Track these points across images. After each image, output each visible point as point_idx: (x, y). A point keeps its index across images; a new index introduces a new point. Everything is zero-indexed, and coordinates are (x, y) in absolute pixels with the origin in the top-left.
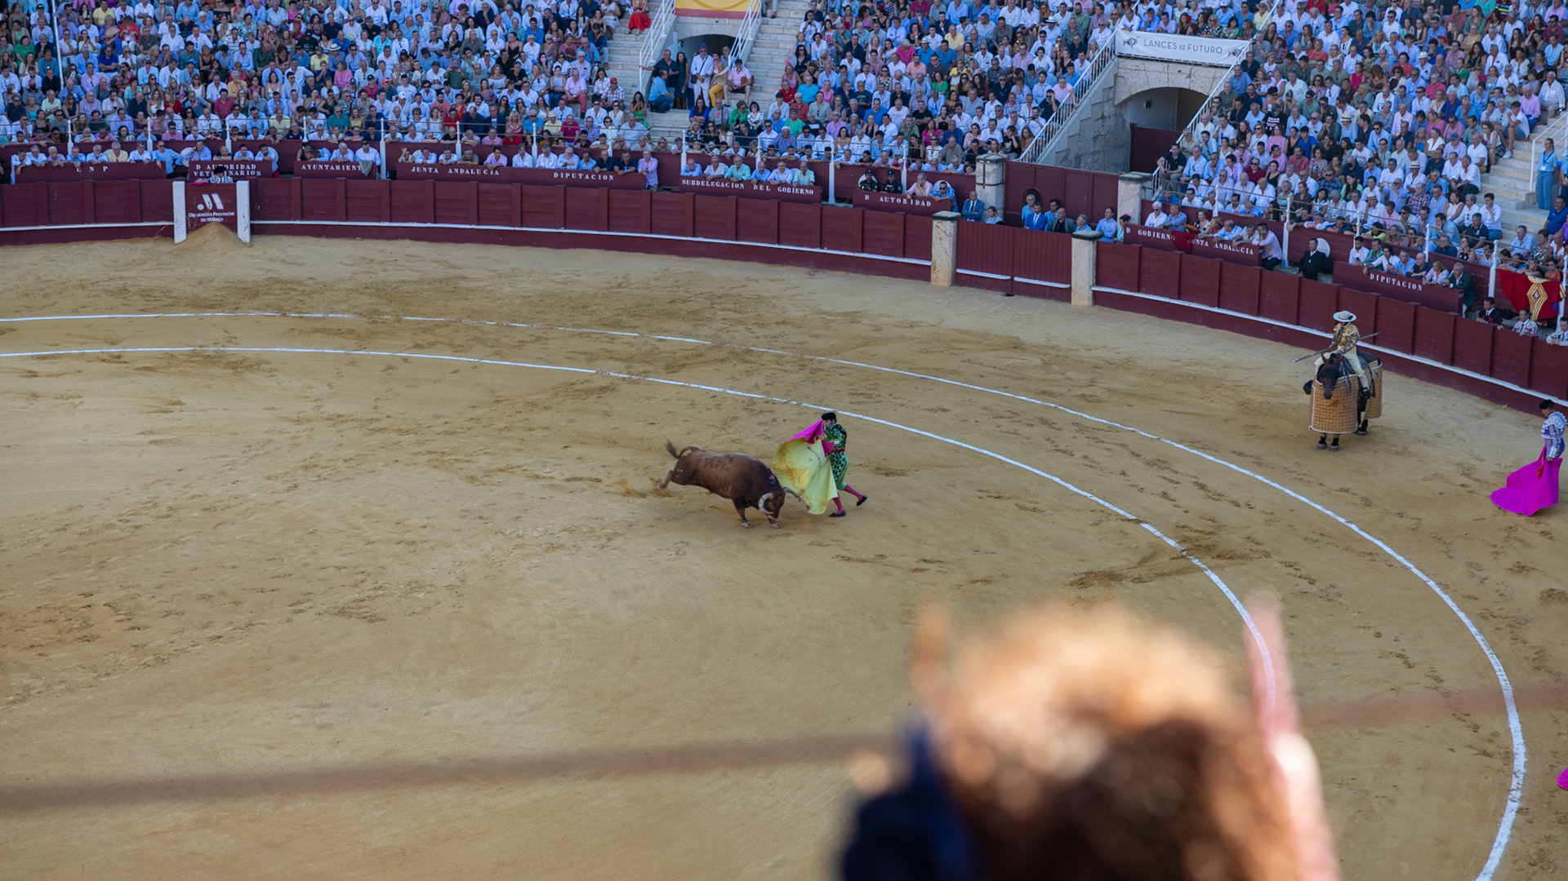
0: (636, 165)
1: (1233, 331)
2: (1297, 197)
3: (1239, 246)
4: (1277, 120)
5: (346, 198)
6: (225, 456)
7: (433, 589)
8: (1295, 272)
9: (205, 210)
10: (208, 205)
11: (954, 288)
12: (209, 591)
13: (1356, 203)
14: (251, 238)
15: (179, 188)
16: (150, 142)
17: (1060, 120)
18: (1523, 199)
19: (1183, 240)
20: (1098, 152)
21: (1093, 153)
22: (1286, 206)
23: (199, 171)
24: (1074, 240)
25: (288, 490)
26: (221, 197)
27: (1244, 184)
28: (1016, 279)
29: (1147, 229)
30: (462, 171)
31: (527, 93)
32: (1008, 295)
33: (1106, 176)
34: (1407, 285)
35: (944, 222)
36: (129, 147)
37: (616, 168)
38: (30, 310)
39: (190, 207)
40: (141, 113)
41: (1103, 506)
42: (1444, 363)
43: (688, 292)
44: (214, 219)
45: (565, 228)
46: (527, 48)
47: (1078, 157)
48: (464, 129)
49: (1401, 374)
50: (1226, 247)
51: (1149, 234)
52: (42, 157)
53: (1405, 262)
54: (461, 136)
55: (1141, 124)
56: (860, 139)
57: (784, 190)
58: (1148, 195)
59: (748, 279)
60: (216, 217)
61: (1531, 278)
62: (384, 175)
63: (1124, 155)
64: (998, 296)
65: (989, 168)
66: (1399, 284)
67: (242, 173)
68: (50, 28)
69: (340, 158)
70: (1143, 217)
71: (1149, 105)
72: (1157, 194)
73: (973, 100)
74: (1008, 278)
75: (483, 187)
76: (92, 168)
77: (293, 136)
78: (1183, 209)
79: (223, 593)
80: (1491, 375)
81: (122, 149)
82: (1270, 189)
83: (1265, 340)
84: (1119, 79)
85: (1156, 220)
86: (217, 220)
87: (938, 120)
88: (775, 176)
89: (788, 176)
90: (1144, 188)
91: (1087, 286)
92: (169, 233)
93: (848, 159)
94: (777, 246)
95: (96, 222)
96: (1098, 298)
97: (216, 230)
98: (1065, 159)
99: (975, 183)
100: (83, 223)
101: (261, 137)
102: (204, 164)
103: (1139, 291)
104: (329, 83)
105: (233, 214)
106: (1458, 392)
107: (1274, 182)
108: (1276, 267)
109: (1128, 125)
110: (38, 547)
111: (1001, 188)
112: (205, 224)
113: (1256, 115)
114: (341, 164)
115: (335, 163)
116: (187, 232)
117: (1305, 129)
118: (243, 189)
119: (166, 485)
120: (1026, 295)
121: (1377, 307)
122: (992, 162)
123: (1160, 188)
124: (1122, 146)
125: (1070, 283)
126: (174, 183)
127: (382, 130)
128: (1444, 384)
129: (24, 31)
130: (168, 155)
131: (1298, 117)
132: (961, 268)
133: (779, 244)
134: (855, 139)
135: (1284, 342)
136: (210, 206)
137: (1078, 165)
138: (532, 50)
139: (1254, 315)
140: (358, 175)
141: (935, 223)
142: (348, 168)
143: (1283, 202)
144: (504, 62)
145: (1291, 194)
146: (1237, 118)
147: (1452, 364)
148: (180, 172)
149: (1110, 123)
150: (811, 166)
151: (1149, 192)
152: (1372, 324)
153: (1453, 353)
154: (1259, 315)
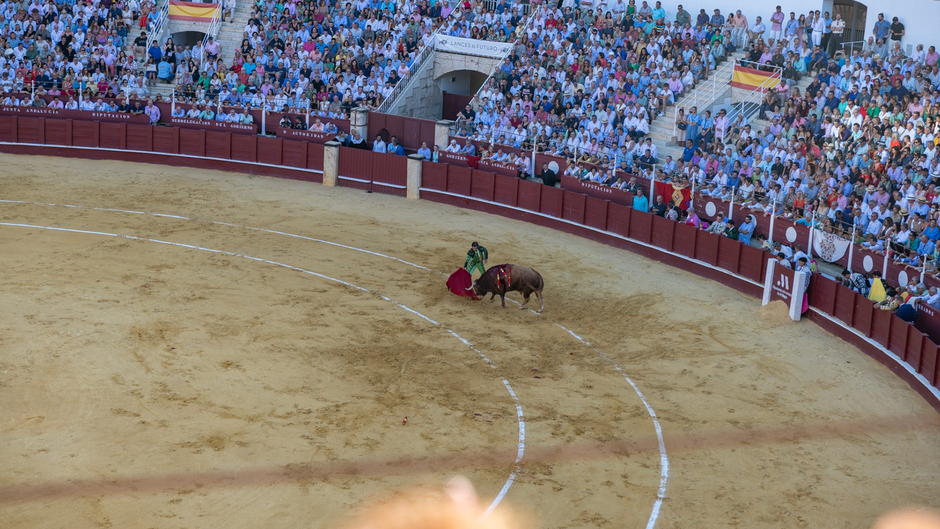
0: (144, 110)
1: (502, 216)
2: (540, 136)
3: (507, 165)
4: (529, 91)
7: (13, 368)
8: (540, 181)
11: (338, 187)
13: (574, 140)
17: (401, 88)
18: (670, 140)
19: (473, 161)
20: (423, 107)
21: (421, 108)
22: (534, 142)
24: (409, 161)
27: (509, 128)
28: (374, 182)
29: (452, 154)
30: (35, 111)
31: (76, 64)
32: (369, 192)
33: (428, 122)
34: (603, 190)
35: (331, 148)
37: (132, 111)
41: (425, 319)
42: (624, 236)
43: (175, 187)
45: (100, 147)
46: (76, 35)
47: (412, 110)
48: (37, 86)
49: (600, 242)
50: (498, 165)
51: (453, 157)
54: (35, 89)
55: (449, 92)
56: (282, 96)
57: (235, 126)
58: (453, 134)
59: (212, 180)
61: (674, 187)
63: (439, 110)
64: (363, 193)
65: (359, 116)
66: (598, 189)
71: (454, 80)
72: (458, 133)
73: (349, 75)
74: (369, 182)
75: (48, 121)
78: (473, 142)
80: (651, 243)
82: (524, 133)
83: (521, 222)
84: (436, 64)
87: (329, 86)
88: (228, 118)
89: (237, 118)
90: (450, 129)
91: (416, 187)
93: (273, 109)
94: (230, 160)
96: (422, 195)
98: (404, 111)
99: (350, 125)
103: (447, 191)
106: (632, 253)
107: (526, 128)
108: (528, 178)
109: (441, 92)
111: (366, 128)
113: (515, 87)
117: (545, 98)
120: (380, 192)
121: (586, 203)
122: (360, 112)
123: (460, 129)
124: (438, 104)
125: (406, 186)
128: (624, 248)
131: (541, 90)
132: (341, 175)
133: (231, 159)
134: (278, 96)
135: (531, 223)
137: (412, 115)
138: (80, 37)
139: (514, 206)
141: (326, 148)
143: (532, 139)
144: (63, 44)
145: (536, 135)
146: (505, 90)
147: (629, 236)
149: (431, 90)
150: (250, 112)
151: (453, 132)
152: (583, 212)
153: (629, 230)
154: (517, 206)
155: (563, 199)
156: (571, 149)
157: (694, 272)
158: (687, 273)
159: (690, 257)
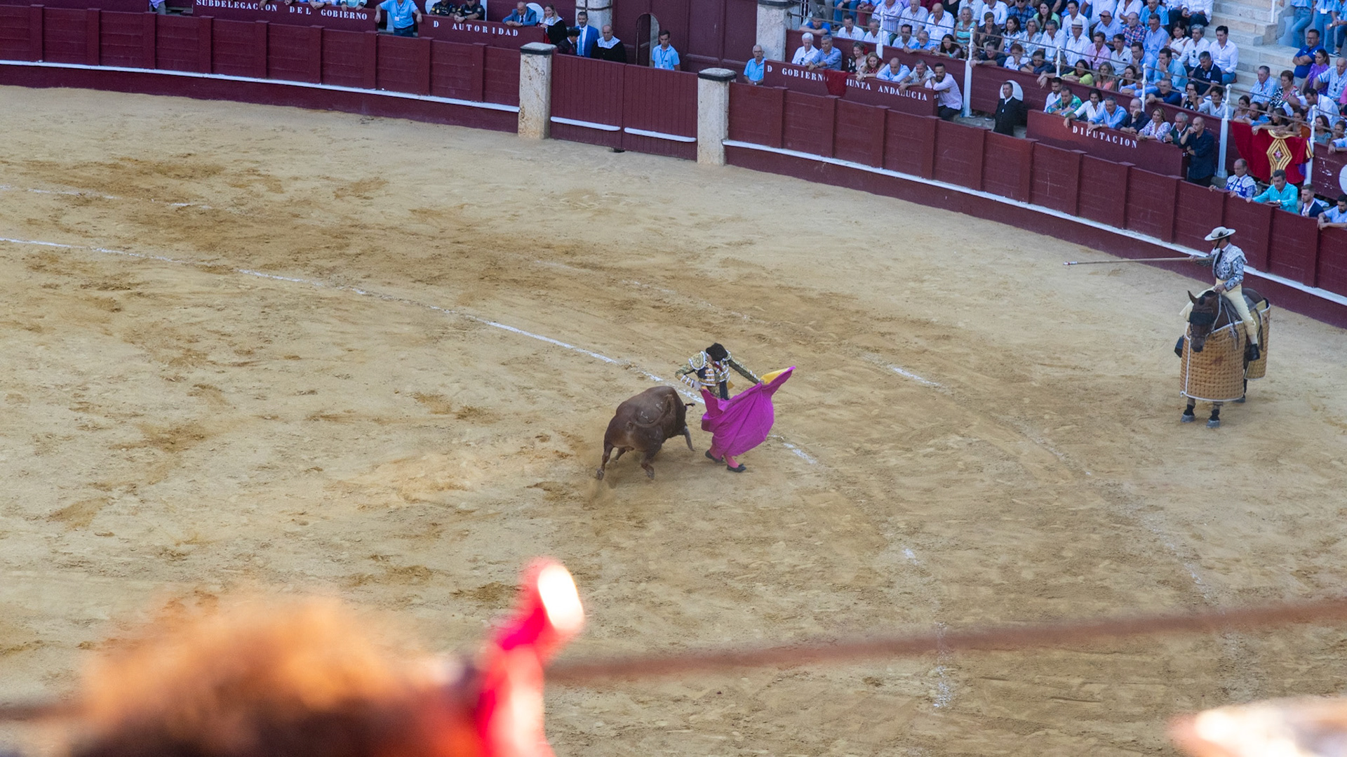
1: (902, 198)
2: (981, 30)
3: (908, 88)
11: (550, 141)
13: (1053, 37)
18: (1263, 33)
22: (969, 39)
24: (700, 81)
27: (915, 11)
28: (628, 130)
29: (794, 67)
32: (620, 151)
34: (1118, 140)
35: (535, 57)
42: (1164, 240)
43: (204, 145)
45: (44, 61)
49: (1111, 253)
50: (892, 91)
51: (796, 73)
53: (1112, 112)
57: (329, 13)
58: (795, 24)
59: (283, 128)
61: (1272, 133)
64: (604, 152)
66: (1108, 139)
70: (789, 52)
72: (806, 22)
74: (616, 128)
78: (838, 43)
82: (948, 18)
83: (942, 211)
85: (804, 55)
90: (789, 15)
91: (718, 140)
94: (319, 86)
96: (731, 156)
99: (575, 7)
103: (783, 147)
106: (1181, 276)
108: (956, 117)
111: (608, 14)
120: (639, 152)
121: (1081, 169)
123: (810, 15)
125: (696, 137)
132: (557, 116)
133: (323, 83)
135: (965, 213)
139: (928, 178)
141: (523, 57)
143: (965, 34)
145: (973, 24)
147: (1173, 241)
151: (796, 20)
152: (1075, 189)
153: (1175, 226)
154: (933, 178)
155: (1033, 162)
156: (1050, 54)
157: (1314, 316)
158: (1299, 317)
159: (1306, 284)
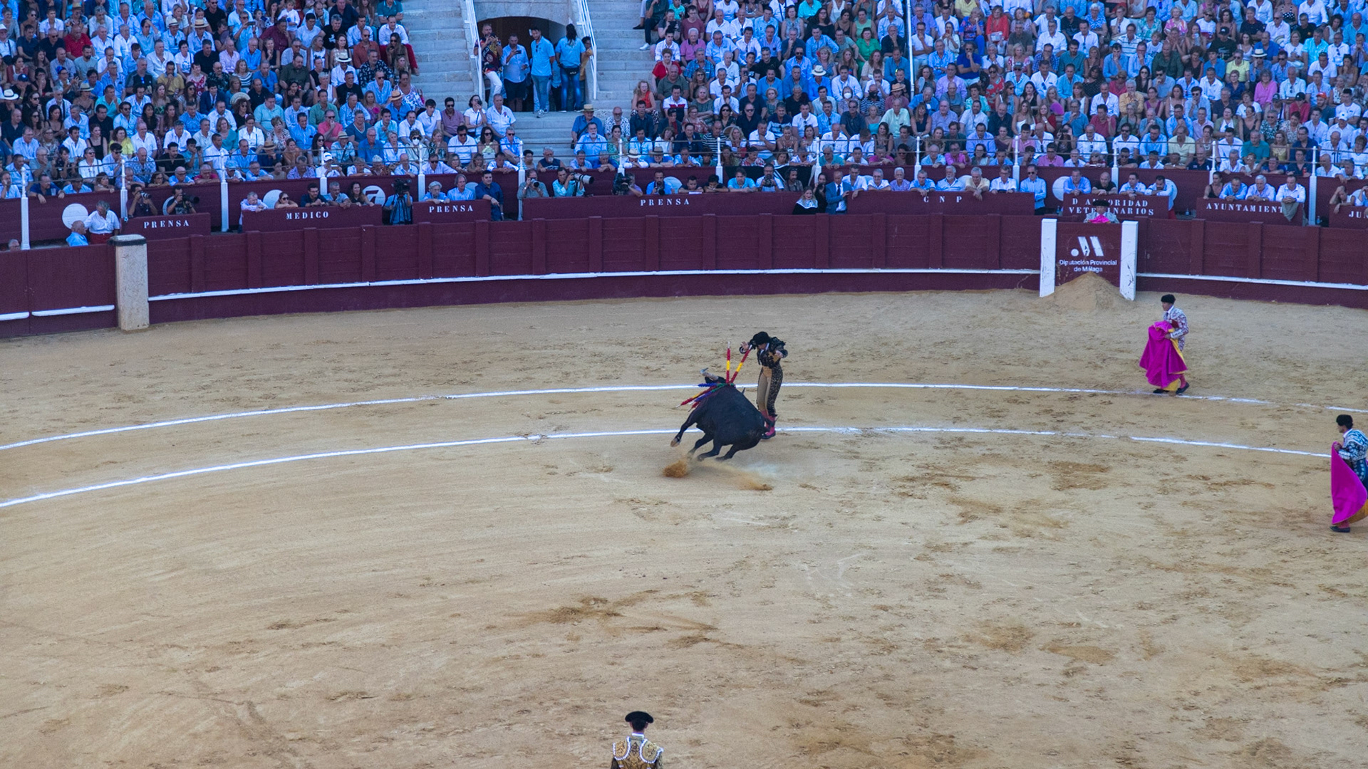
5: (1262, 248)
6: (1086, 573)
9: (1081, 256)
10: (1084, 251)
12: (1057, 745)
14: (1136, 294)
15: (1049, 227)
16: (1016, 167)
23: (1076, 206)
25: (1165, 622)
26: (1101, 242)
36: (991, 173)
38: (857, 375)
39: (1061, 253)
40: (1003, 129)
44: (1091, 269)
52: (885, 183)
60: (1095, 266)
62: (1312, 221)
67: (1130, 211)
68: (902, 20)
69: (1258, 197)
76: (942, 199)
77: (1199, 165)
79: (1073, 750)
81: (984, 176)
86: (1095, 269)
92: (1033, 284)
95: (944, 267)
97: (1092, 283)
100: (927, 267)
101: (1160, 166)
102: (1082, 196)
104: (1246, 97)
105: (1115, 263)
110: (848, 674)
112: (1079, 274)
114: (1258, 203)
115: (1251, 202)
116: (1056, 284)
118: (1129, 231)
119: (1009, 605)
126: (1044, 221)
127: (1314, 161)
129: (869, 23)
130: (1037, 187)
136: (1086, 252)
140: (1279, 218)
142: (1266, 209)
148: (1051, 206)
